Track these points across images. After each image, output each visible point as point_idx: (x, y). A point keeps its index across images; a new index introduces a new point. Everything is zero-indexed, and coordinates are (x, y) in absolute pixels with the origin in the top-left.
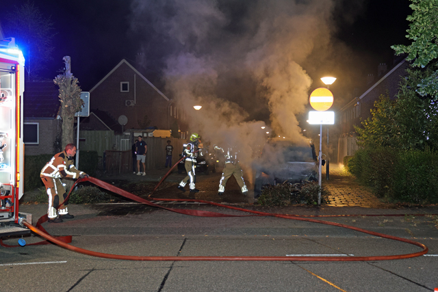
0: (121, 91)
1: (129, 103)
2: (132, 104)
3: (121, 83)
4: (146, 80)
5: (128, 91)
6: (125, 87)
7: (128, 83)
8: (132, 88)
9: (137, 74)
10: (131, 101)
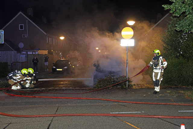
0: (20, 29)
1: (24, 36)
2: (26, 37)
3: (20, 25)
4: (33, 23)
5: (23, 29)
6: (22, 27)
7: (23, 25)
8: (25, 28)
9: (28, 20)
10: (25, 35)
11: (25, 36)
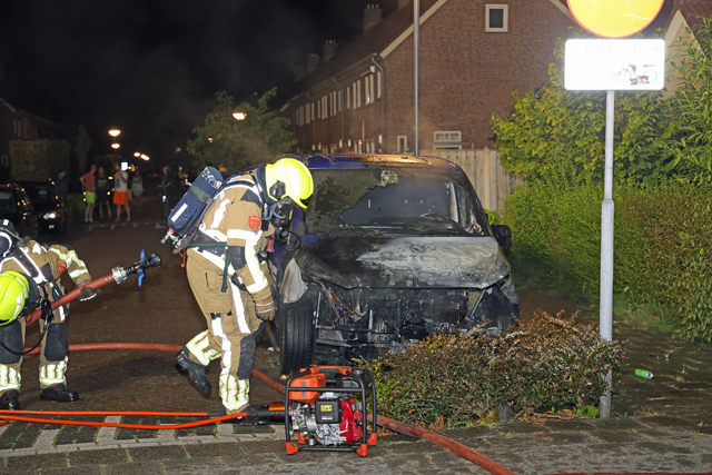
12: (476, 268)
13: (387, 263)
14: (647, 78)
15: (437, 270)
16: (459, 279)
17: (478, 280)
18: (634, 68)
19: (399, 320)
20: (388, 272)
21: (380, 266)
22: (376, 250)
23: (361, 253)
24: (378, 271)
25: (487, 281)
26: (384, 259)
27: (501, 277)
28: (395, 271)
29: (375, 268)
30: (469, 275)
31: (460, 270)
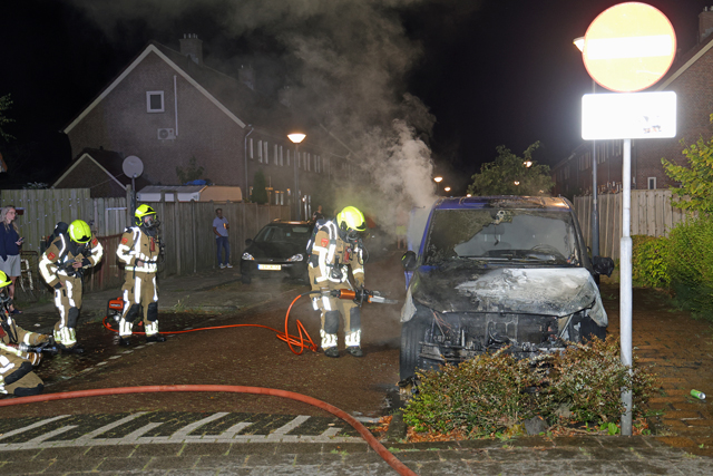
0: (149, 110)
1: (164, 134)
2: (171, 137)
3: (149, 94)
4: (199, 87)
5: (162, 110)
6: (156, 101)
7: (162, 93)
8: (169, 105)
9: (179, 76)
10: (168, 130)
11: (166, 135)
12: (559, 299)
13: (480, 292)
14: (659, 127)
15: (521, 298)
16: (540, 308)
17: (558, 309)
18: (647, 119)
19: (486, 339)
20: (478, 299)
21: (472, 294)
22: (474, 280)
23: (461, 282)
24: (469, 298)
25: (566, 310)
26: (478, 287)
27: (580, 308)
28: (484, 299)
29: (469, 295)
30: (550, 304)
31: (543, 299)
